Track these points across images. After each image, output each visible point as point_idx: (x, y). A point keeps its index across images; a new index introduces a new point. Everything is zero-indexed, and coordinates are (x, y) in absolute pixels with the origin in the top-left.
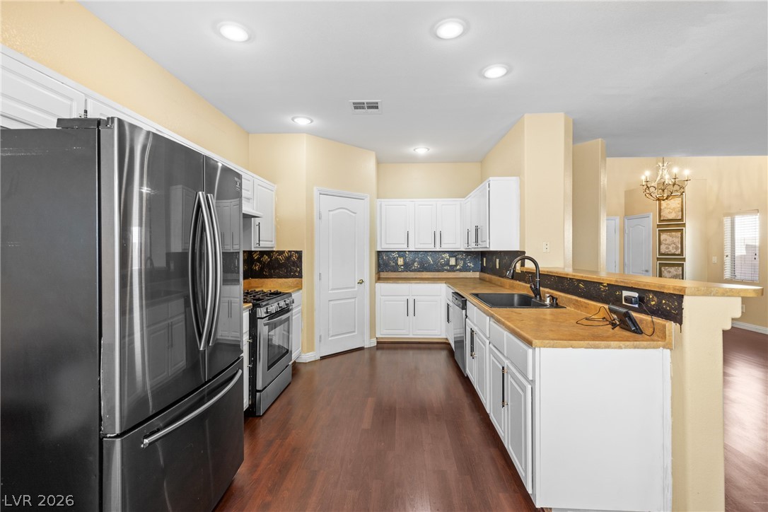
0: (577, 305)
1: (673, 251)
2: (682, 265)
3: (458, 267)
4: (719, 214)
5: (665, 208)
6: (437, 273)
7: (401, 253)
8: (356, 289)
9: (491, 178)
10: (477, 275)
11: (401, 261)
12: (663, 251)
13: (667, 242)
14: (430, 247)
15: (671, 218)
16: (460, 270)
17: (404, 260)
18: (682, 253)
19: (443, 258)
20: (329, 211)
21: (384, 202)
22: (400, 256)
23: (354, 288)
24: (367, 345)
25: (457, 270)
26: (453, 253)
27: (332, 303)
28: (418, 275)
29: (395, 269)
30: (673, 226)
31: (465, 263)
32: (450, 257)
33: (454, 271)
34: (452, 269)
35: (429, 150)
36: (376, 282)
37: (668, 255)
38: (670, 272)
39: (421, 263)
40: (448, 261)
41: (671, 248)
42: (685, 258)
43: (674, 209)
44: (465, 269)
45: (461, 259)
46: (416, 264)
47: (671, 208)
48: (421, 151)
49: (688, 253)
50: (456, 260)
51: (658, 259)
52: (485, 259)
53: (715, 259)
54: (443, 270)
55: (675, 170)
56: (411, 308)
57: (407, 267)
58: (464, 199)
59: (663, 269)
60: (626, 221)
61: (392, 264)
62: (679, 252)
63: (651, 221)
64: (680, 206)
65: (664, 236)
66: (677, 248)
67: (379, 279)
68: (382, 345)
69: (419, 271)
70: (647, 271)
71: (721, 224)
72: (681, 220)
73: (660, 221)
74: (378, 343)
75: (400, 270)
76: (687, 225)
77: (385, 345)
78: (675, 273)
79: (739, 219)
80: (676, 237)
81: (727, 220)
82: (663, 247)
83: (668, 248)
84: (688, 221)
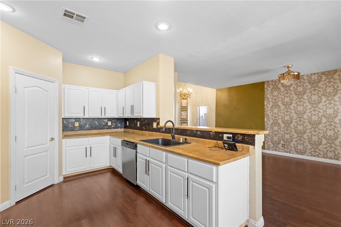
0: (196, 141)
1: (185, 118)
2: (187, 123)
3: (113, 126)
4: (196, 106)
6: (101, 130)
7: (77, 119)
8: (48, 145)
9: (144, 81)
10: (122, 130)
11: (77, 124)
12: (182, 118)
13: (183, 114)
14: (99, 116)
15: (184, 106)
16: (114, 128)
17: (79, 124)
18: (187, 119)
19: (104, 122)
20: (25, 87)
21: (67, 86)
22: (76, 121)
23: (46, 144)
24: (56, 182)
25: (112, 128)
26: (109, 119)
27: (27, 158)
28: (89, 132)
29: (73, 129)
30: (184, 109)
31: (116, 124)
32: (108, 121)
33: (111, 129)
34: (110, 127)
35: (101, 60)
36: (63, 139)
37: (183, 119)
39: (90, 125)
40: (107, 123)
42: (187, 121)
43: (185, 103)
44: (116, 127)
45: (114, 122)
46: (87, 126)
47: (184, 102)
48: (96, 59)
49: (189, 119)
50: (112, 123)
51: (181, 121)
52: (128, 122)
53: (195, 120)
54: (104, 129)
55: (189, 89)
56: (88, 152)
57: (81, 128)
58: (117, 91)
59: (182, 123)
61: (70, 126)
62: (186, 118)
63: (178, 107)
64: (187, 102)
65: (182, 112)
66: (186, 117)
67: (65, 137)
68: (67, 179)
69: (89, 130)
71: (197, 109)
72: (187, 107)
73: (181, 107)
74: (64, 178)
75: (76, 130)
76: (188, 109)
77: (70, 178)
79: (201, 108)
80: (185, 113)
81: (198, 108)
82: (182, 116)
83: (183, 117)
84: (189, 107)
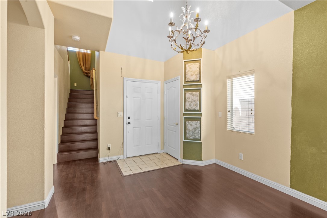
1: (194, 108)
2: (200, 119)
4: (224, 77)
5: (189, 71)
12: (187, 108)
13: (190, 100)
15: (192, 79)
18: (200, 110)
37: (191, 110)
38: (191, 125)
41: (192, 104)
42: (201, 114)
43: (194, 72)
47: (192, 70)
51: (184, 114)
53: (220, 114)
59: (187, 123)
60: (165, 84)
62: (197, 108)
63: (179, 83)
64: (198, 69)
65: (188, 95)
66: (196, 105)
70: (177, 124)
71: (225, 85)
72: (199, 81)
73: (186, 82)
76: (203, 86)
78: (195, 126)
79: (236, 81)
80: (196, 96)
81: (228, 82)
82: (187, 104)
83: (190, 105)
84: (204, 83)
